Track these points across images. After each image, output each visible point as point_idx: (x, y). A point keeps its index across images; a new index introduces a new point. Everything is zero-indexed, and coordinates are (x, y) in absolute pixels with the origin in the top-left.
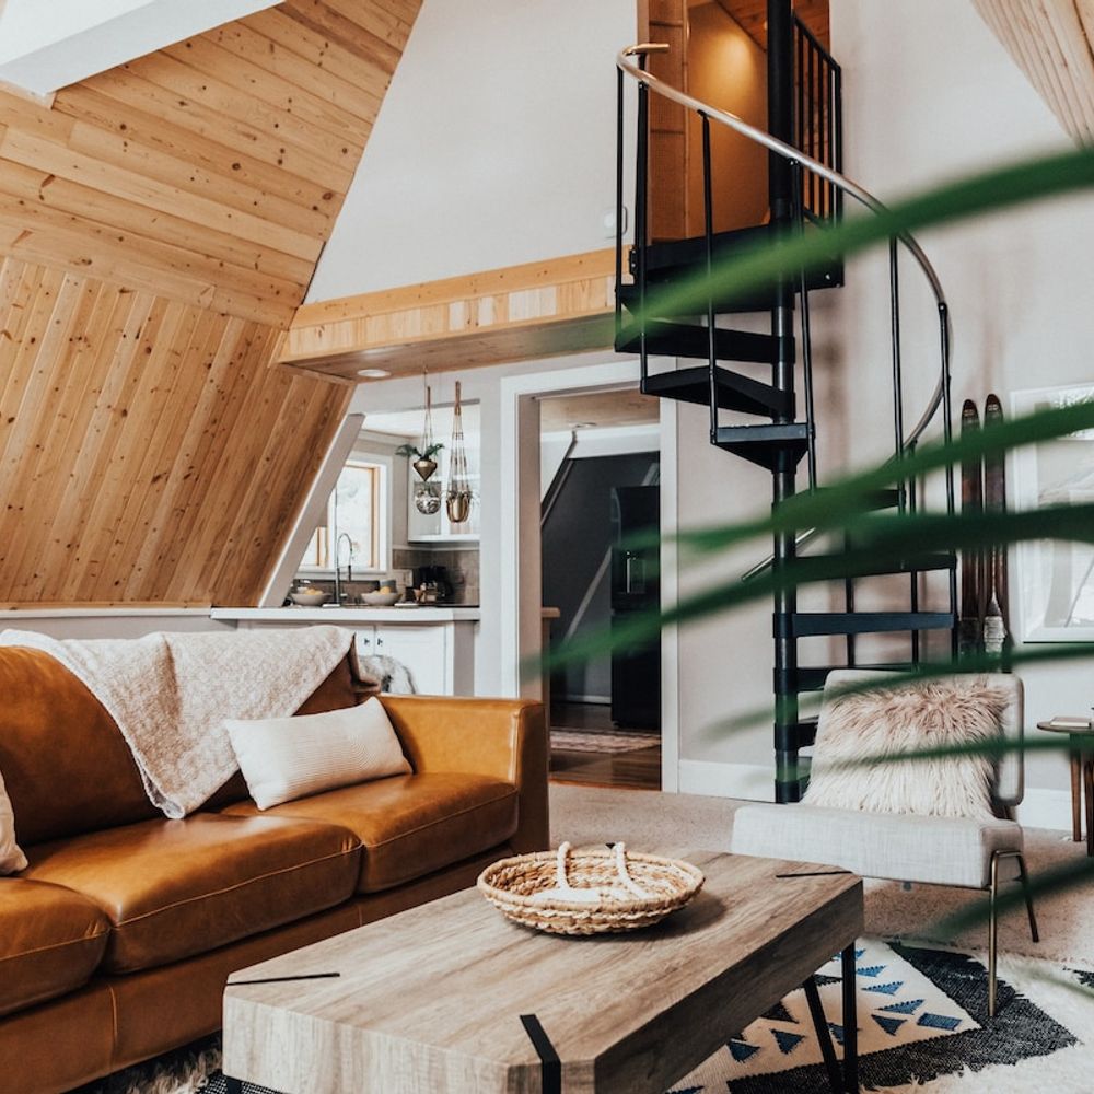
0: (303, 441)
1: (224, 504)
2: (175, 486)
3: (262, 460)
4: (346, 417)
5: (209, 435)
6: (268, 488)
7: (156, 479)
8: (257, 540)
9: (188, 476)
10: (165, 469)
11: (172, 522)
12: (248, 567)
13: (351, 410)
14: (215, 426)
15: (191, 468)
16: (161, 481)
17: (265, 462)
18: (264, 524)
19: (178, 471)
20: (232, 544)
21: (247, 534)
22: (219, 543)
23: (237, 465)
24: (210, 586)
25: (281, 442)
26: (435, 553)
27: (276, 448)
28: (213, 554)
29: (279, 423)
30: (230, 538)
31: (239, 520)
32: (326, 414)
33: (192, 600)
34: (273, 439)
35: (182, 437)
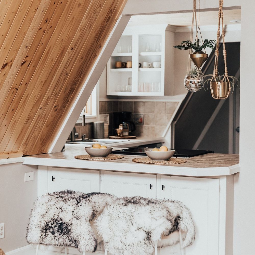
0: (94, 34)
1: (42, 82)
2: (15, 70)
3: (69, 49)
4: (121, 16)
5: (42, 31)
6: (68, 70)
7: (5, 66)
8: (56, 106)
9: (24, 63)
10: (11, 59)
11: (9, 97)
12: (47, 127)
13: (125, 12)
14: (46, 25)
15: (27, 57)
16: (7, 67)
17: (70, 50)
18: (61, 95)
19: (18, 60)
20: (41, 111)
21: (50, 103)
22: (34, 111)
23: (54, 54)
24: (24, 141)
25: (81, 36)
26: (121, 102)
27: (78, 39)
28: (29, 119)
29: (84, 21)
30: (40, 107)
31: (48, 93)
32: (110, 15)
33: (12, 152)
34: (78, 34)
35: (25, 33)
